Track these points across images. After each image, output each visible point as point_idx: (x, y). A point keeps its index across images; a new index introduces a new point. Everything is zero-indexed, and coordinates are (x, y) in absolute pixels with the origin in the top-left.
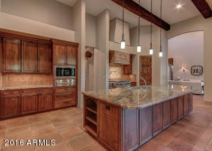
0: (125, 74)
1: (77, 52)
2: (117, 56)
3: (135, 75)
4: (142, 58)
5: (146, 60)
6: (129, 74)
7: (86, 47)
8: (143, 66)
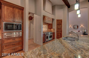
0: (49, 28)
1: (22, 13)
2: (46, 18)
3: (54, 29)
4: (58, 20)
5: (59, 21)
6: (51, 29)
7: (29, 13)
8: (58, 24)
